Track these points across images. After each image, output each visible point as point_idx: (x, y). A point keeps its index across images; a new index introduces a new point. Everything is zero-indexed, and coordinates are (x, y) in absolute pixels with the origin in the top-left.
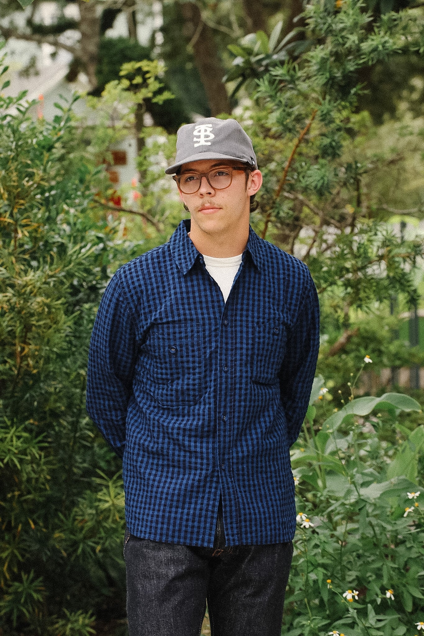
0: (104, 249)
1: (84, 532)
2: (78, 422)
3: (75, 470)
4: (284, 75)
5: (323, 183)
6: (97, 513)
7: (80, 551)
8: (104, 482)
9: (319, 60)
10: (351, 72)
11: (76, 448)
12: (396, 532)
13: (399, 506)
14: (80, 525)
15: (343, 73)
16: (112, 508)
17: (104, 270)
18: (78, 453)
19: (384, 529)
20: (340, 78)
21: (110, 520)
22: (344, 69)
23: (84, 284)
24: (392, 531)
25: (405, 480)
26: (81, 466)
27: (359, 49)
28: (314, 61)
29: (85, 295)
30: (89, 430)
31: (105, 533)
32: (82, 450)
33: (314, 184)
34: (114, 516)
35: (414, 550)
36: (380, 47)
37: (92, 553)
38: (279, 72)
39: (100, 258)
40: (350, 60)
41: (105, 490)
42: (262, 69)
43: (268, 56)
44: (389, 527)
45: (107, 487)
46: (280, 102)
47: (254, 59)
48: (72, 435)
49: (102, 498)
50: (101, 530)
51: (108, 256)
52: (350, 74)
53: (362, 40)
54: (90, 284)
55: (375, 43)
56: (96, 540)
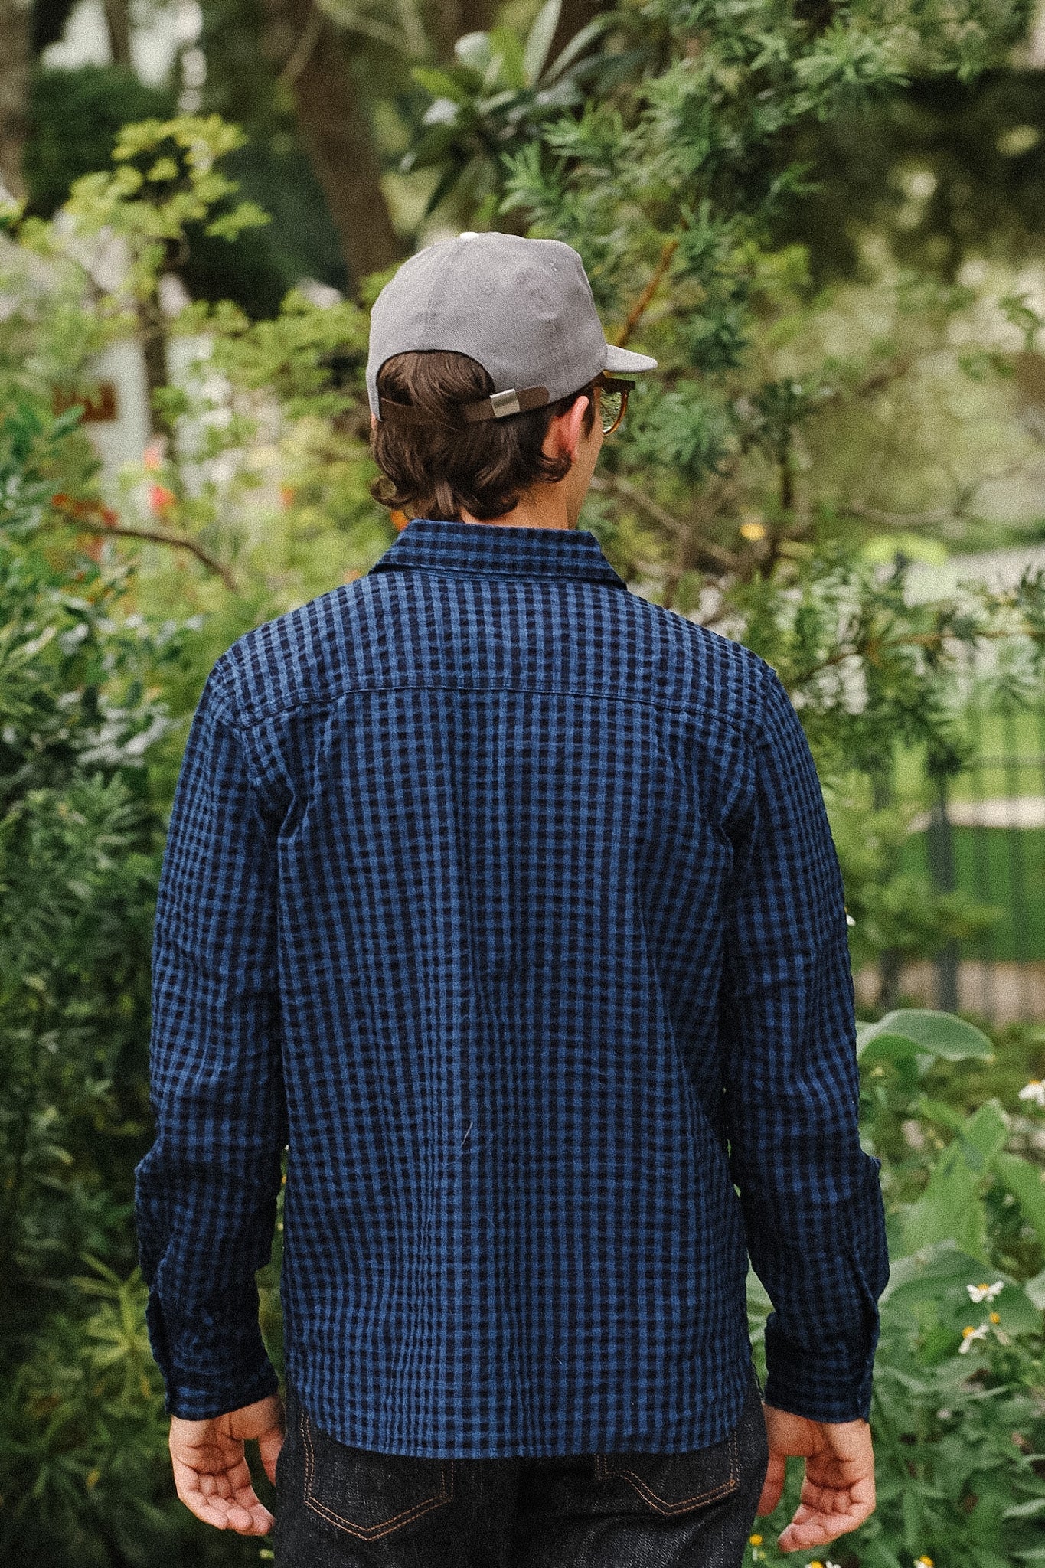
0: (89, 641)
1: (50, 1431)
2: (27, 1122)
3: (21, 1259)
4: (584, 143)
5: (698, 447)
6: (87, 1378)
7: (39, 1487)
8: (104, 1289)
9: (679, 103)
10: (769, 135)
11: (23, 1196)
12: (936, 1400)
13: (942, 1324)
14: (39, 1414)
15: (744, 139)
16: (129, 1362)
17: (90, 700)
18: (28, 1211)
19: (902, 1390)
20: (739, 153)
21: (125, 1397)
22: (750, 127)
23: (35, 738)
24: (924, 1396)
25: (956, 1254)
26: (37, 1245)
27: (789, 74)
28: (666, 106)
29: (39, 768)
30: (60, 1144)
31: (112, 1432)
32: (39, 1203)
33: (672, 450)
34: (137, 1382)
35: (989, 1447)
36: (850, 75)
37: (74, 1493)
38: (566, 136)
39: (78, 665)
40: (767, 101)
41: (108, 1312)
42: (508, 132)
43: (524, 97)
44: (917, 1386)
45: (115, 1303)
46: (574, 219)
47: (484, 106)
48: (10, 1159)
49: (102, 1334)
50: (101, 1426)
51: (100, 660)
52: (766, 142)
53: (797, 51)
54: (50, 740)
55: (834, 61)
56: (86, 1453)
